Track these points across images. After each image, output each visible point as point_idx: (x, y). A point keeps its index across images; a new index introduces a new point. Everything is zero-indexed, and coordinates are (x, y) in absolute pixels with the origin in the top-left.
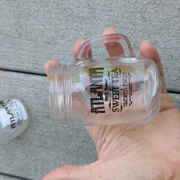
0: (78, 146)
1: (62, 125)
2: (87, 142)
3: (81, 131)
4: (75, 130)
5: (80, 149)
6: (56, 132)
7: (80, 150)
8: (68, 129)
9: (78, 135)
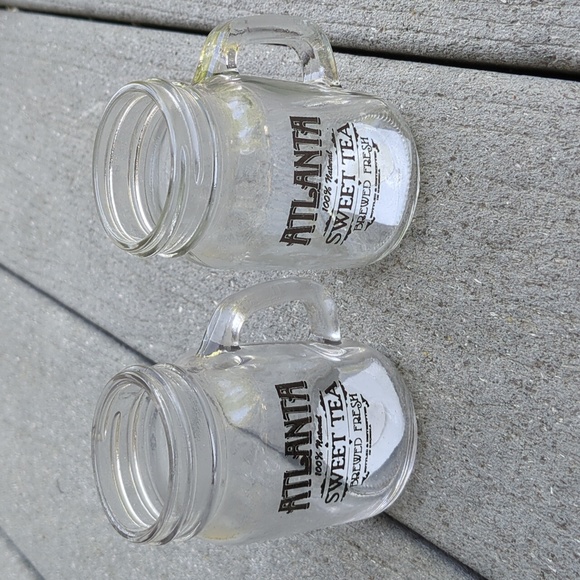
0: (514, 381)
1: (466, 276)
2: (551, 369)
3: (535, 312)
4: (512, 307)
5: (519, 397)
6: (441, 305)
7: (520, 402)
8: (485, 297)
9: (519, 331)
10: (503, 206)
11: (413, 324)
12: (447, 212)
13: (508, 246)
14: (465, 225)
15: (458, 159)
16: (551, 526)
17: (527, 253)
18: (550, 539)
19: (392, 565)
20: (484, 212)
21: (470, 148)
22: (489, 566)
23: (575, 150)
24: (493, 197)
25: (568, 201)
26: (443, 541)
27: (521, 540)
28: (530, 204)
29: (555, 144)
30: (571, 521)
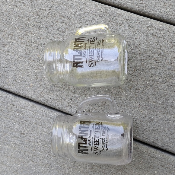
10: (63, 23)
11: (35, 49)
12: (47, 22)
13: (64, 32)
14: (52, 26)
15: (51, 10)
16: (71, 93)
17: (69, 34)
18: (71, 96)
19: (25, 108)
20: (58, 23)
21: (55, 8)
22: (55, 104)
23: (83, 12)
24: (61, 20)
25: (80, 23)
26: (42, 100)
27: (64, 97)
28: (71, 23)
29: (78, 10)
30: (77, 92)
